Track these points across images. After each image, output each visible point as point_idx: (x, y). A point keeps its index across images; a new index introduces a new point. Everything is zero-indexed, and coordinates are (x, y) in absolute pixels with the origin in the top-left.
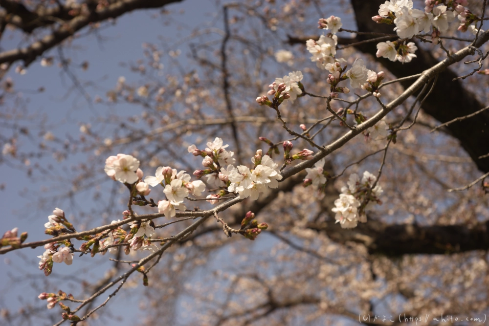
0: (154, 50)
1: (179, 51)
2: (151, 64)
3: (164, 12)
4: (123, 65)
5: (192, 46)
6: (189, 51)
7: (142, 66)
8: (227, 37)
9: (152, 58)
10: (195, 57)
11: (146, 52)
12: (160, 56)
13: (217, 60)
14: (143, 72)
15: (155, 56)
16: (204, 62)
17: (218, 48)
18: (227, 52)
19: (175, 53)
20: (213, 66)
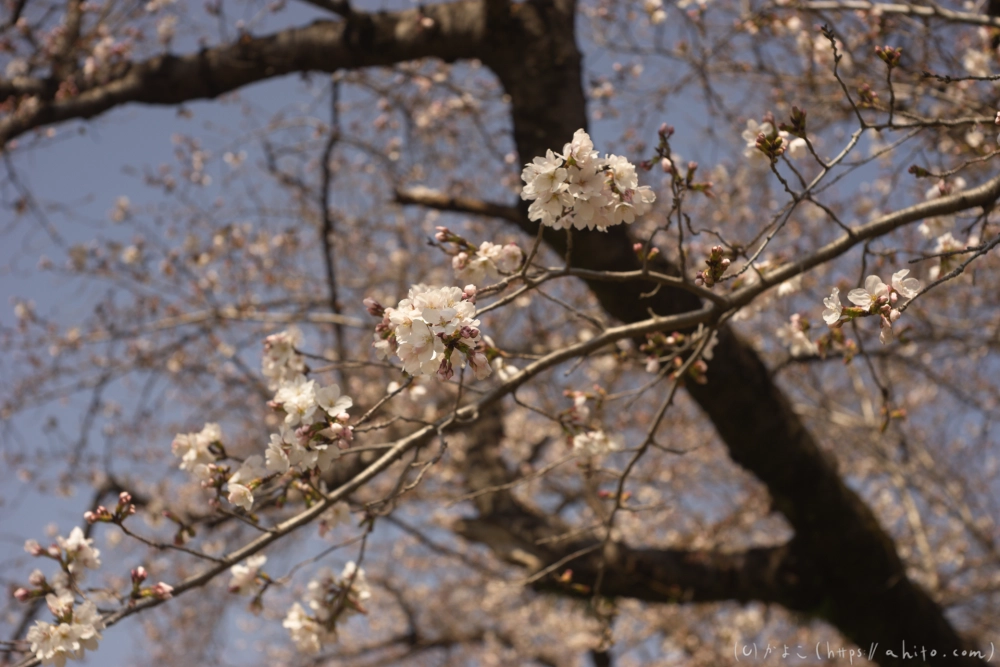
0: (193, 148)
1: (244, 154)
2: (188, 174)
3: (182, 113)
4: (128, 170)
5: (268, 147)
6: (262, 155)
7: (170, 178)
8: (335, 139)
9: (189, 162)
10: (273, 169)
11: (179, 152)
12: (204, 161)
13: (313, 179)
14: (169, 188)
15: (196, 158)
16: (287, 181)
17: (316, 155)
18: (334, 165)
19: (236, 156)
20: (305, 190)
